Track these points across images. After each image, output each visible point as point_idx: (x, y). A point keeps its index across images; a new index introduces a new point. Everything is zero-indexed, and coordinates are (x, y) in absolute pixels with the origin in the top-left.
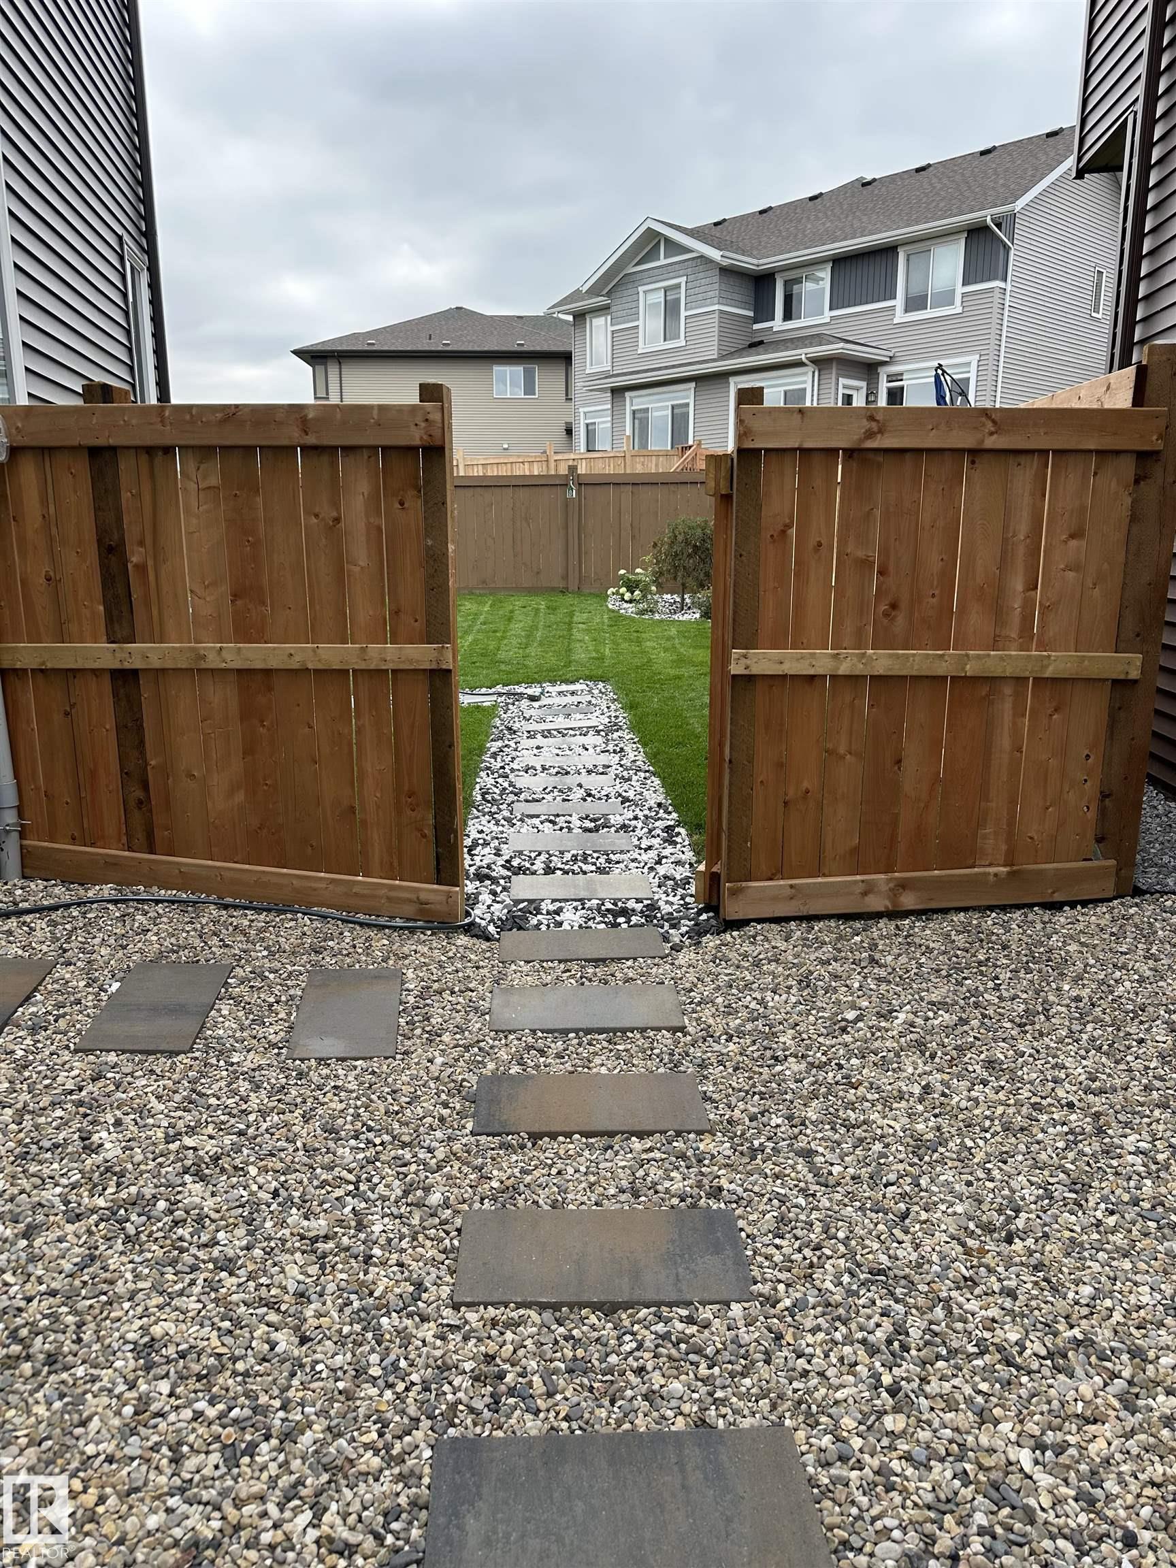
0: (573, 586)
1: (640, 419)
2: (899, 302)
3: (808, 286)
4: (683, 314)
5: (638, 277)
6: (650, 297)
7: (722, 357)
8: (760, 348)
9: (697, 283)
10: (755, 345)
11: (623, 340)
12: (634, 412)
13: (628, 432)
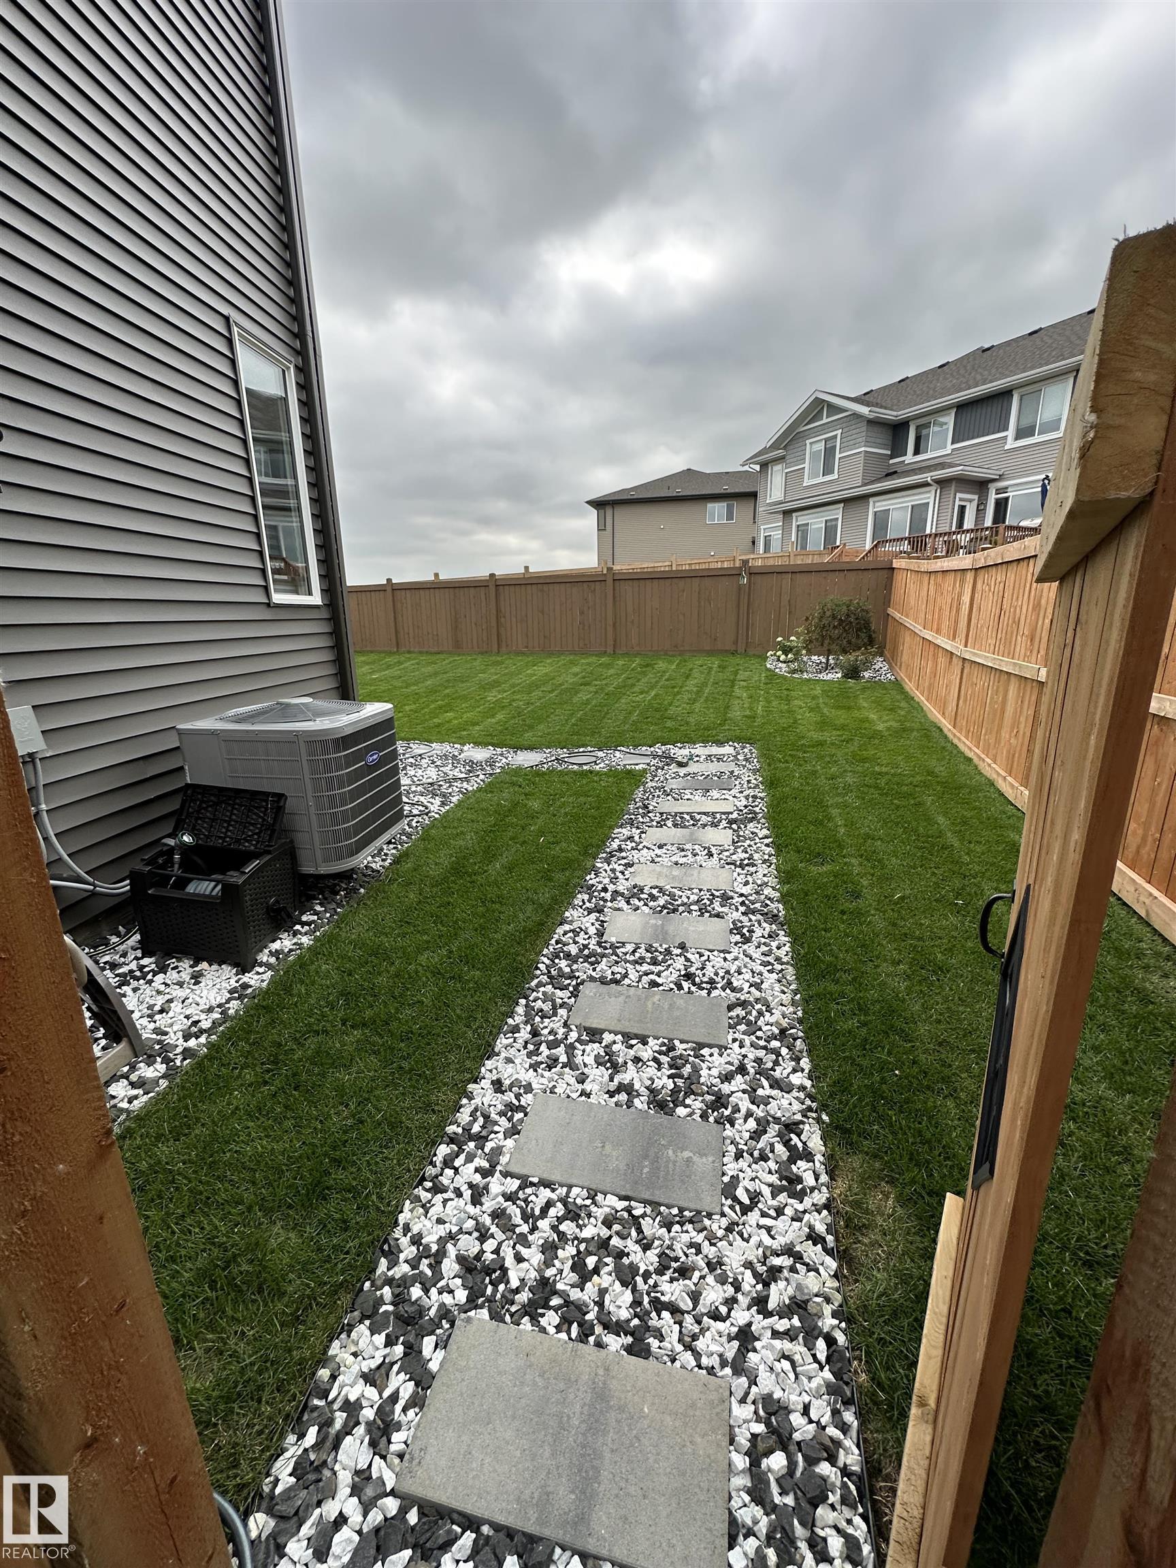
0: (741, 649)
1: (803, 531)
2: (1011, 433)
3: (934, 429)
4: (838, 456)
5: (807, 433)
6: (814, 446)
7: (865, 485)
8: (894, 476)
9: (850, 433)
10: (891, 475)
11: (792, 479)
12: (798, 526)
13: (793, 538)
